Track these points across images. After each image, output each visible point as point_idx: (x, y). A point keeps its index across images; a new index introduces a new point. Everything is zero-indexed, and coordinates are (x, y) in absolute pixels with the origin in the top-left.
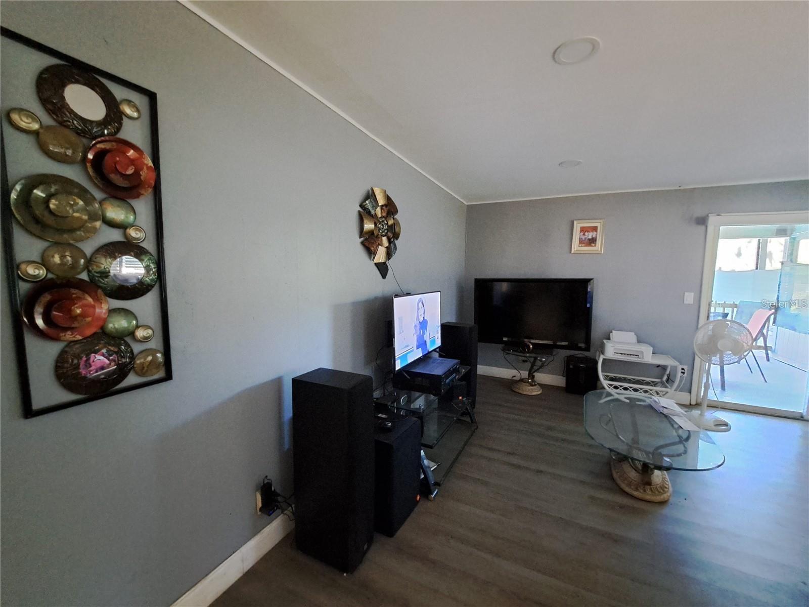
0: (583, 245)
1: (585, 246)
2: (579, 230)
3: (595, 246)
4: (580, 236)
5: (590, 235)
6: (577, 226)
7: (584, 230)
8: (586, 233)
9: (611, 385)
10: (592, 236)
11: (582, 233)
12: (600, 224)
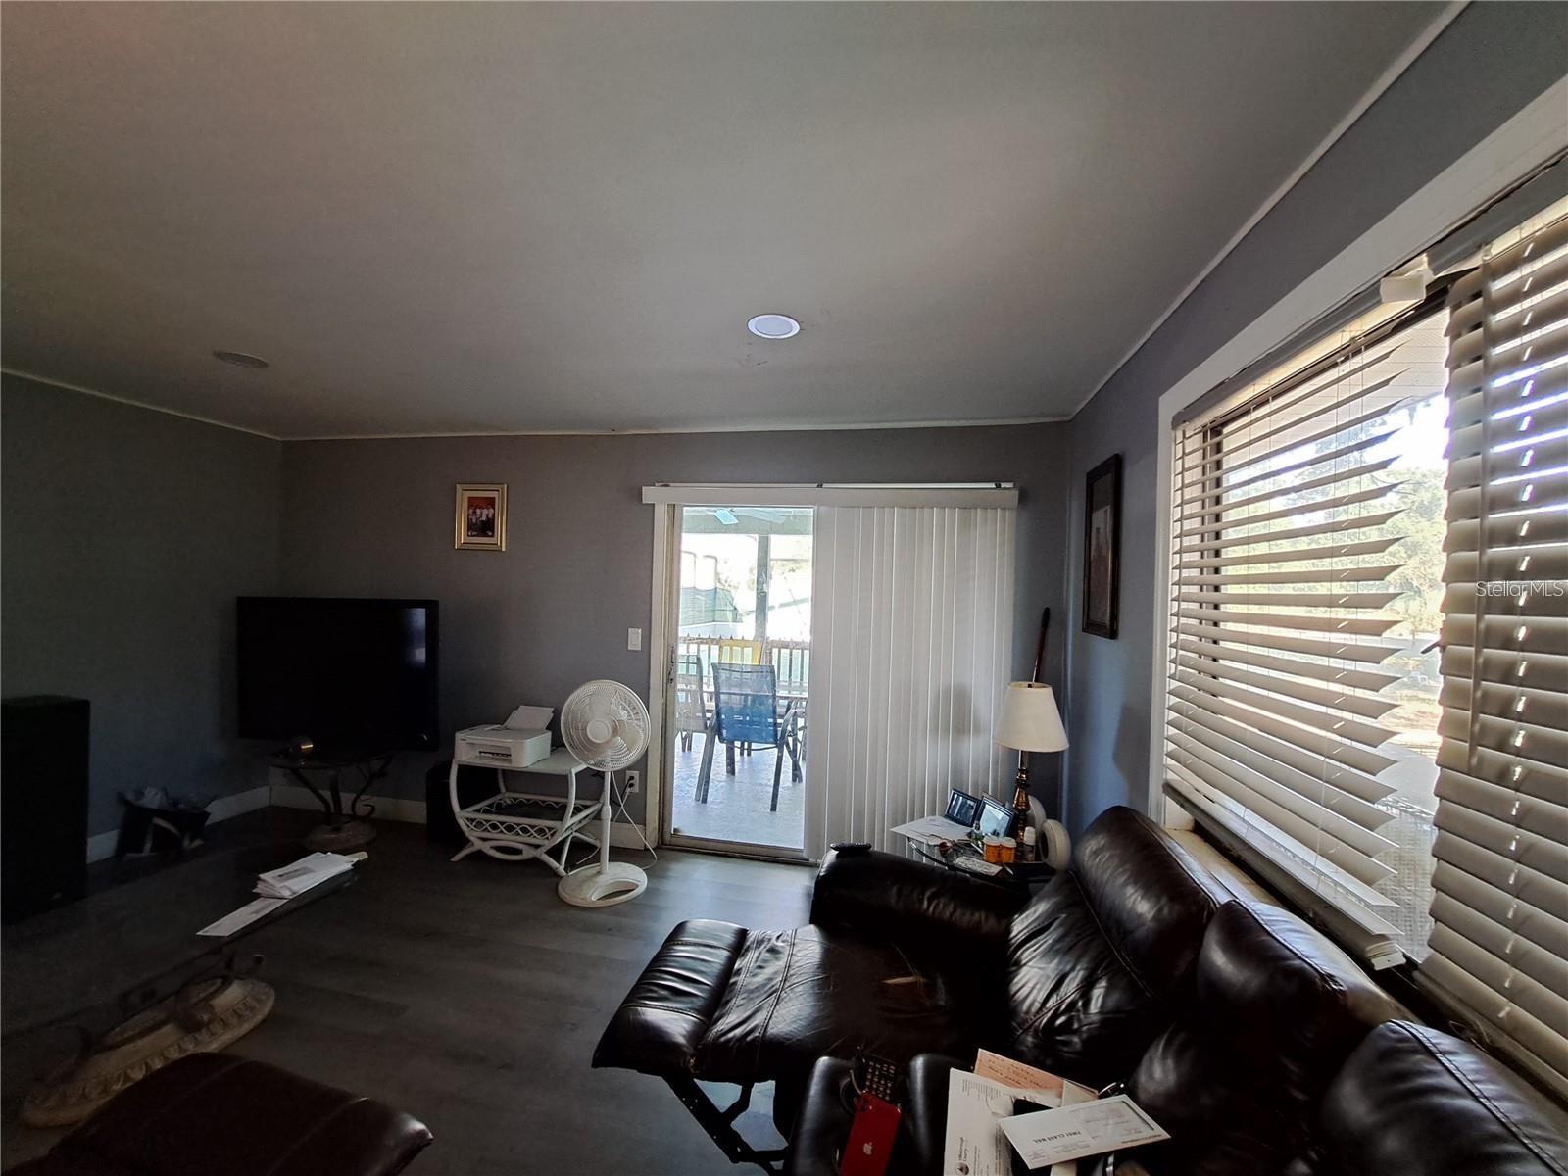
0: (475, 533)
1: (477, 536)
2: (466, 504)
3: (493, 536)
4: (469, 515)
5: (484, 514)
6: (463, 497)
7: (474, 503)
8: (478, 511)
9: (473, 820)
10: (488, 515)
11: (471, 511)
12: (496, 493)
